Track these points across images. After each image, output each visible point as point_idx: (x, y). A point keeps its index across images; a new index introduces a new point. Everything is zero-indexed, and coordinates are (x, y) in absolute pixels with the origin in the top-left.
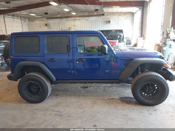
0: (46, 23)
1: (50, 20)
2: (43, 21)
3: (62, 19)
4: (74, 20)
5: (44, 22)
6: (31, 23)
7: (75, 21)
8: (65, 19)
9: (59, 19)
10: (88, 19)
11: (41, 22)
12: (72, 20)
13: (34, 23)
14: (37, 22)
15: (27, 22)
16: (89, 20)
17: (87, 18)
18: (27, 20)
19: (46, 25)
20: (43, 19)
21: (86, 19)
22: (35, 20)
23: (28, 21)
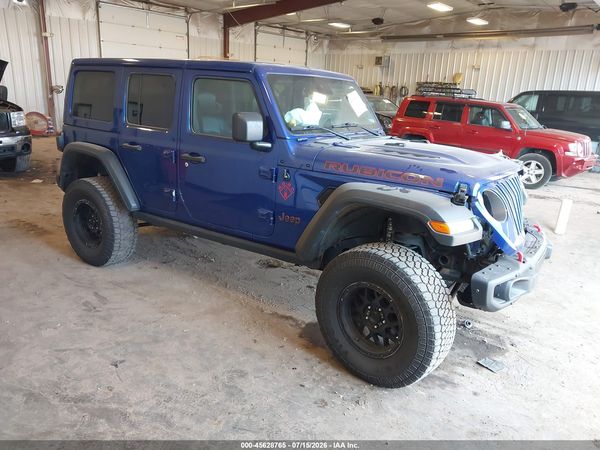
0: (379, 53)
1: (394, 46)
2: (371, 49)
3: (436, 43)
4: (480, 46)
5: (373, 52)
6: (336, 52)
7: (481, 50)
8: (446, 43)
9: (425, 43)
10: (534, 46)
11: (366, 51)
12: (471, 46)
13: (345, 52)
14: (354, 51)
15: (326, 50)
16: (538, 49)
17: (531, 40)
18: (326, 42)
19: (378, 61)
20: (374, 40)
21: (525, 46)
22: (348, 42)
23: (329, 46)
